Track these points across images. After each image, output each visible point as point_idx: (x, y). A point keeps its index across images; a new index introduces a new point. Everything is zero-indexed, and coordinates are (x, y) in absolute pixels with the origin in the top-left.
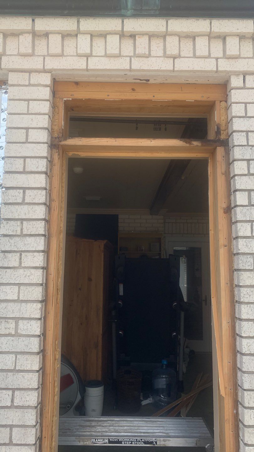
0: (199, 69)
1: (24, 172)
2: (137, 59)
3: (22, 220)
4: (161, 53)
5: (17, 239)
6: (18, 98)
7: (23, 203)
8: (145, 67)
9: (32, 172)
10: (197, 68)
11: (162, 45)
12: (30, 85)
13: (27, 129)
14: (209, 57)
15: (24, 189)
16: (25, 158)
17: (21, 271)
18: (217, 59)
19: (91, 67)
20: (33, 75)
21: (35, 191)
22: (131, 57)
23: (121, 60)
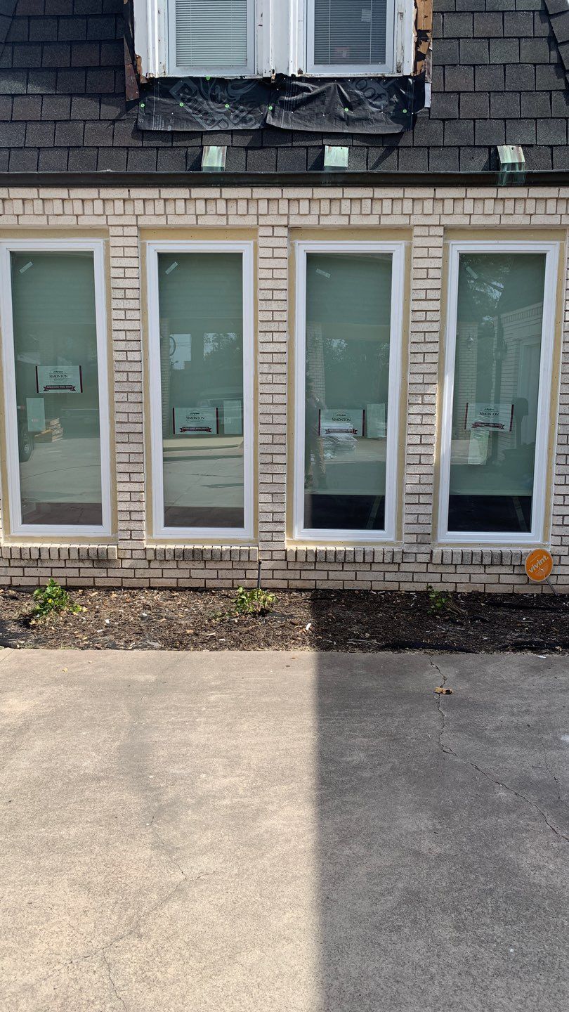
0: (548, 223)
1: (426, 300)
2: (505, 216)
3: (425, 332)
4: (522, 212)
5: (422, 345)
6: (420, 246)
7: (425, 321)
8: (511, 223)
9: (431, 300)
10: (547, 223)
11: (523, 205)
12: (429, 236)
13: (428, 268)
14: (556, 214)
15: (426, 311)
16: (427, 289)
17: (425, 365)
18: (561, 215)
19: (472, 223)
20: (431, 228)
21: (434, 313)
22: (500, 215)
23: (493, 217)
